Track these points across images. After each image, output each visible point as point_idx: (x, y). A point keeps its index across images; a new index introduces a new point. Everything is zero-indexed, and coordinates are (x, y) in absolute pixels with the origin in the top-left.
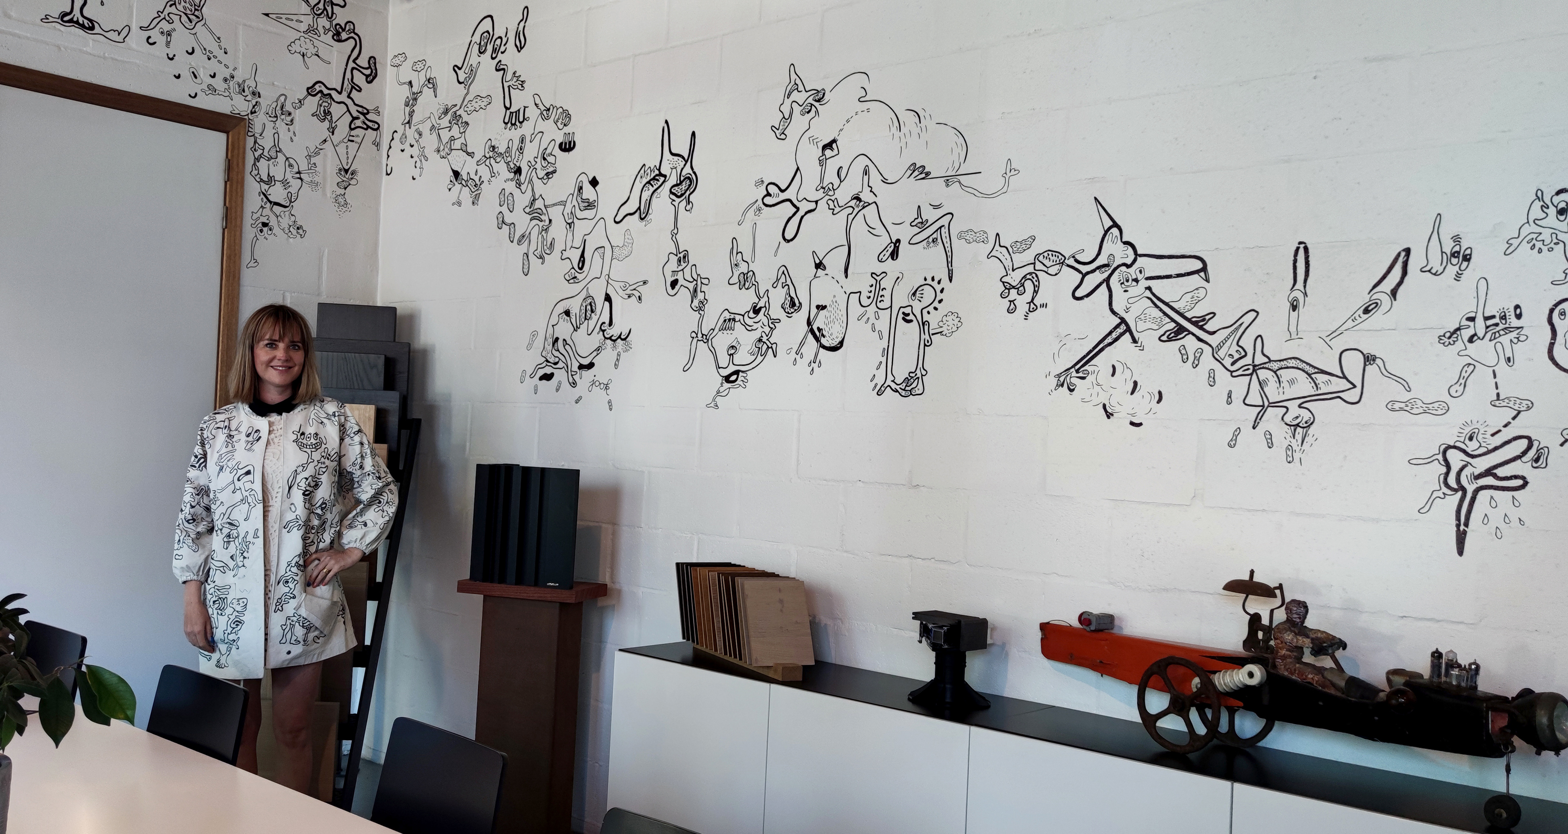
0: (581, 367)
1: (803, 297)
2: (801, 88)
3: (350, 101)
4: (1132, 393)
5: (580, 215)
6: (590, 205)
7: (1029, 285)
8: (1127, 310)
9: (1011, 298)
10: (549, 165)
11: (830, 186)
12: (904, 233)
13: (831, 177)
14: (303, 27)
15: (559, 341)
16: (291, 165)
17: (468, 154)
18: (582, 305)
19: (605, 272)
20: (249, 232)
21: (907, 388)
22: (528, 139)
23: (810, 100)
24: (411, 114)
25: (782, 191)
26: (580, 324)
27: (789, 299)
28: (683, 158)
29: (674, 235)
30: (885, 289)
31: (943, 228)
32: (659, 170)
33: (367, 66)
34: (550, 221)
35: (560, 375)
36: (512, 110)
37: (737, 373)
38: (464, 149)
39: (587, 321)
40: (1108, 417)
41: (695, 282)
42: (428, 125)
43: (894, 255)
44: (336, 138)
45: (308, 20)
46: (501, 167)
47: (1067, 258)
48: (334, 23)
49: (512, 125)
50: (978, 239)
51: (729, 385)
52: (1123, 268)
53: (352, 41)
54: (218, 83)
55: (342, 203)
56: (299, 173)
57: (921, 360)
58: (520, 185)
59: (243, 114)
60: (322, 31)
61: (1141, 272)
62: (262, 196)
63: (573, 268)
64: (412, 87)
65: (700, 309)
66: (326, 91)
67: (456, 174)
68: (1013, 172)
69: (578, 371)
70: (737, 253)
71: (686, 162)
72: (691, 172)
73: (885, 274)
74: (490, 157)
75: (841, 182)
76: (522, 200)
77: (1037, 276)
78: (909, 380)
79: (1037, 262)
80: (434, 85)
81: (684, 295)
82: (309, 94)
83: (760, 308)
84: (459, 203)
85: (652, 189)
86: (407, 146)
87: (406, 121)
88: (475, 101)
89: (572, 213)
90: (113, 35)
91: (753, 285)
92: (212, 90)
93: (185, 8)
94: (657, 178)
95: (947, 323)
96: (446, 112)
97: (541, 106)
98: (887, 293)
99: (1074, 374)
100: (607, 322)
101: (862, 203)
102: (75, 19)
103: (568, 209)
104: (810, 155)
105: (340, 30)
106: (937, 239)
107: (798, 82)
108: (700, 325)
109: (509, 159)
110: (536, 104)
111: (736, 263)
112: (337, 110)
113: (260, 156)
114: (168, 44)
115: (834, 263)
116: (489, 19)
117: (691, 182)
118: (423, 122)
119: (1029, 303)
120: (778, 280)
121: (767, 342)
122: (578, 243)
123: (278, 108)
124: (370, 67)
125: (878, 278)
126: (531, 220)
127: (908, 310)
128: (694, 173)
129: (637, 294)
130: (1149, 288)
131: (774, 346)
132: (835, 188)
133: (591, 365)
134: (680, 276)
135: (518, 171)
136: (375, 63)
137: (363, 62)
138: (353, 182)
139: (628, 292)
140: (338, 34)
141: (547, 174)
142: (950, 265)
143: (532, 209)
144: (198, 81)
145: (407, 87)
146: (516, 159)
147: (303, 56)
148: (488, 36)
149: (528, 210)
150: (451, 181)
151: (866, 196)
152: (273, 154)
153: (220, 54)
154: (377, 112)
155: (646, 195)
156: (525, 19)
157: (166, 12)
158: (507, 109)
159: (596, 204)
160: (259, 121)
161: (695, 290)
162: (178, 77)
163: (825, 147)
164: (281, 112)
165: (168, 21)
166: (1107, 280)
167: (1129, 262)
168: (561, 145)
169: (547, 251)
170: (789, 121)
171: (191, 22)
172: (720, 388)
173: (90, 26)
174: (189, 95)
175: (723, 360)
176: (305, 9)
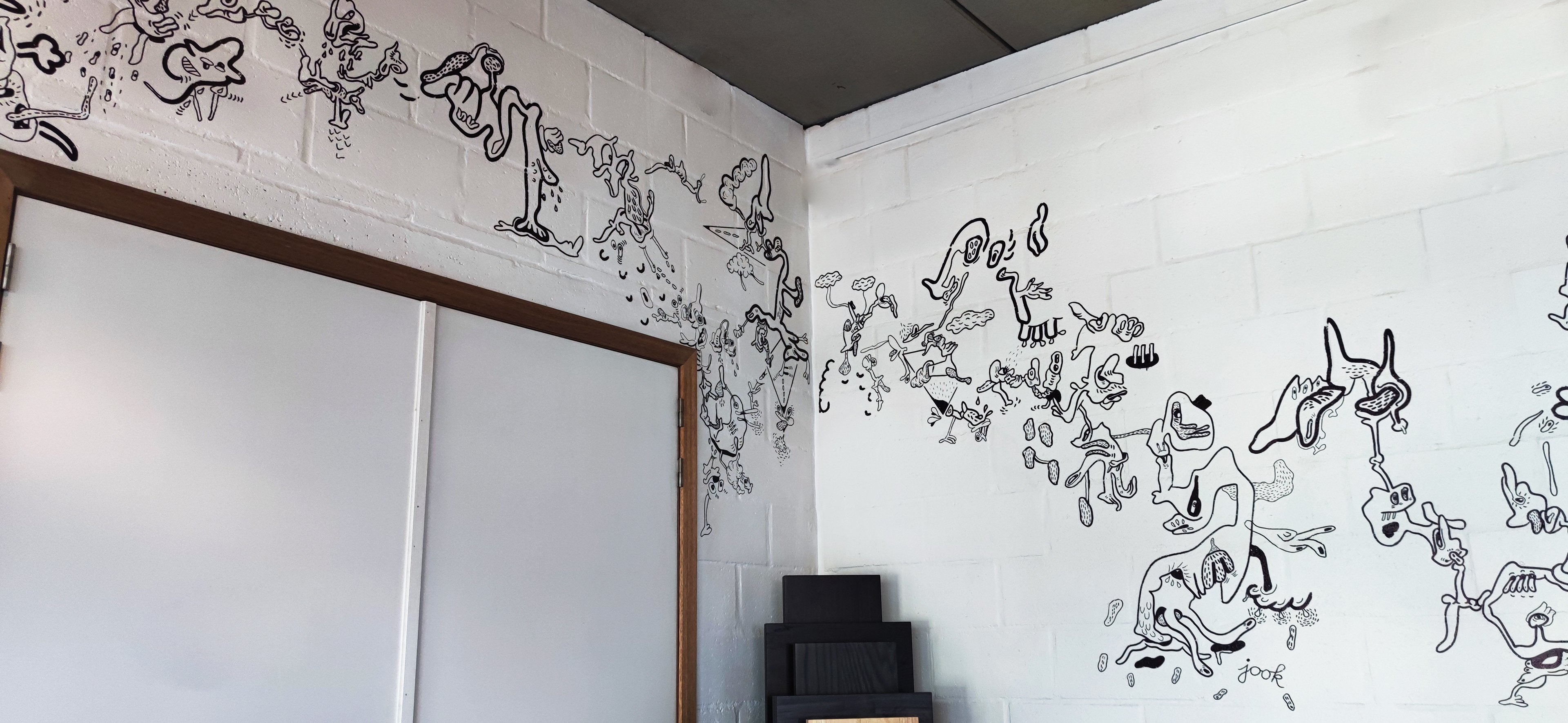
0: (1218, 648)
3: (782, 326)
5: (1178, 444)
6: (1198, 432)
10: (1112, 385)
14: (739, 243)
15: (1166, 613)
16: (736, 405)
17: (960, 379)
18: (1204, 562)
19: (1243, 517)
20: (703, 490)
22: (1067, 356)
24: (856, 340)
26: (1205, 588)
28: (1374, 364)
29: (1375, 464)
32: (1328, 381)
33: (795, 287)
34: (1124, 455)
35: (1174, 660)
36: (1033, 323)
38: (953, 373)
39: (1217, 585)
41: (1435, 526)
42: (887, 349)
44: (773, 371)
45: (743, 235)
46: (1024, 392)
48: (765, 238)
49: (1035, 341)
51: (1545, 671)
53: (780, 258)
54: (667, 306)
55: (782, 449)
56: (743, 413)
58: (1060, 413)
59: (692, 343)
60: (755, 247)
62: (712, 443)
63: (1179, 514)
64: (854, 308)
65: (1454, 561)
66: (762, 317)
67: (942, 405)
69: (1213, 653)
70: (1517, 485)
71: (1381, 368)
72: (1395, 381)
74: (1000, 382)
76: (1066, 431)
80: (891, 305)
81: (1415, 544)
82: (748, 320)
85: (1318, 407)
86: (852, 377)
87: (849, 346)
88: (964, 317)
89: (1164, 443)
90: (566, 248)
92: (662, 315)
93: (633, 215)
94: (1325, 392)
96: (916, 333)
97: (1084, 315)
100: (1261, 583)
102: (530, 228)
103: (1157, 437)
105: (770, 247)
108: (1459, 584)
109: (1036, 382)
110: (1075, 314)
111: (1517, 498)
112: (772, 338)
113: (708, 395)
114: (620, 258)
116: (980, 223)
117: (1395, 393)
118: (876, 347)
122: (1182, 480)
123: (722, 336)
124: (797, 289)
126: (1087, 455)
128: (1402, 382)
129: (1316, 546)
133: (1237, 646)
134: (1401, 518)
135: (1055, 395)
136: (801, 285)
137: (791, 283)
138: (790, 422)
139: (1295, 542)
140: (769, 251)
141: (1111, 397)
143: (1087, 441)
144: (649, 304)
145: (846, 310)
146: (1048, 381)
147: (741, 275)
148: (979, 242)
149: (1079, 442)
150: (933, 414)
152: (719, 391)
153: (667, 271)
154: (806, 341)
155: (1308, 415)
156: (1046, 216)
157: (617, 222)
158: (1022, 323)
159: (1210, 430)
160: (707, 351)
161: (1438, 537)
162: (630, 299)
164: (725, 341)
165: (619, 232)
168: (1130, 362)
169: (1125, 494)
171: (640, 233)
172: (1527, 678)
173: (543, 236)
174: (642, 321)
175: (1523, 634)
176: (740, 223)
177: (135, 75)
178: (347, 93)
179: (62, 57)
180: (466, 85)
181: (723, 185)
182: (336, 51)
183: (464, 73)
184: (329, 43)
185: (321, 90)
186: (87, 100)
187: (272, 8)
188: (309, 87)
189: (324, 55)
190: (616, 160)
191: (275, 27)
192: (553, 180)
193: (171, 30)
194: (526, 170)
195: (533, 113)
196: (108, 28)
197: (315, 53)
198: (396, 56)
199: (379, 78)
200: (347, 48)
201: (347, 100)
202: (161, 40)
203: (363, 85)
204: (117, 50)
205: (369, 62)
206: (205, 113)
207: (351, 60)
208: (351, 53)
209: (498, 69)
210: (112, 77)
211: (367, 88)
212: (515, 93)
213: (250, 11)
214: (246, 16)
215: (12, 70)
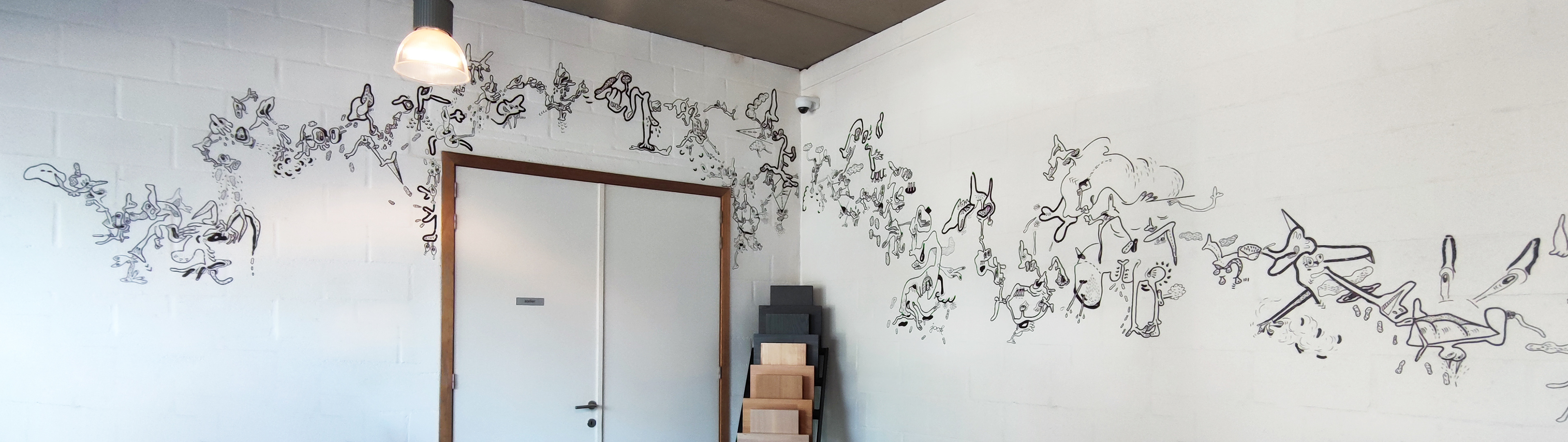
0: (924, 318)
1: (1070, 275)
2: (1062, 149)
3: (782, 172)
4: (1318, 336)
5: (920, 229)
6: (926, 224)
7: (1234, 267)
8: (1311, 282)
9: (1221, 275)
10: (900, 202)
11: (1086, 208)
12: (1140, 235)
13: (1086, 202)
14: (757, 135)
15: (910, 303)
16: (753, 211)
17: (850, 197)
18: (923, 282)
19: (938, 262)
20: (733, 249)
21: (1148, 332)
22: (886, 187)
23: (1069, 156)
24: (816, 176)
25: (1053, 211)
26: (923, 293)
27: (1061, 277)
28: (985, 194)
29: (981, 240)
30: (1128, 270)
31: (1168, 232)
32: (970, 201)
33: (791, 152)
34: (902, 234)
35: (911, 323)
36: (875, 171)
37: (1027, 322)
38: (848, 194)
39: (927, 291)
40: (1300, 352)
41: (996, 267)
42: (826, 182)
43: (1134, 248)
44: (776, 193)
45: (759, 131)
46: (870, 204)
47: (1262, 249)
48: (773, 131)
49: (876, 179)
50: (1195, 238)
51: (1022, 329)
52: (1307, 255)
53: (782, 139)
54: (715, 171)
56: (757, 215)
57: (1156, 315)
58: (882, 214)
59: (728, 186)
60: (767, 136)
61: (1320, 257)
62: (739, 229)
63: (917, 260)
64: (816, 161)
65: (1001, 283)
66: (770, 169)
67: (844, 209)
68: (1218, 195)
69: (922, 320)
70: (1024, 250)
71: (987, 196)
72: (991, 202)
73: (1127, 261)
74: (864, 198)
75: (1093, 205)
76: (884, 222)
77: (1240, 260)
78: (1148, 327)
79: (1240, 251)
80: (829, 160)
81: (989, 275)
82: (762, 171)
83: (1041, 283)
84: (846, 225)
85: (965, 213)
86: (814, 195)
87: (813, 181)
88: (853, 167)
89: (915, 228)
90: (663, 152)
91: (1035, 268)
92: (713, 175)
93: (698, 133)
94: (968, 206)
95: (1175, 291)
96: (836, 175)
97: (893, 168)
98: (1130, 273)
99: (1272, 324)
100: (940, 291)
101: (1109, 217)
102: (645, 146)
103: (913, 227)
104: (1071, 190)
105: (776, 134)
106: (1164, 238)
107: (1060, 145)
108: (1001, 293)
109: (875, 199)
110: (890, 167)
111: (1023, 255)
112: (776, 178)
113: (738, 208)
114: (690, 153)
115: (1092, 254)
116: (860, 121)
117: (991, 208)
118: (823, 181)
119: (1236, 278)
120: (1052, 265)
121: (1047, 303)
122: (919, 245)
123: (746, 180)
124: (792, 153)
125: (1123, 264)
126: (890, 233)
127: (1145, 283)
128: (993, 202)
129: (959, 275)
130: (1327, 268)
131: (1052, 306)
132: (1089, 208)
133: (931, 317)
134: (986, 264)
135: (881, 206)
136: (795, 150)
137: (789, 150)
138: (786, 217)
139: (953, 274)
140: (775, 136)
141: (899, 207)
142: (1175, 255)
143: (890, 227)
144: (705, 171)
145: (813, 162)
146: (879, 199)
147: (758, 151)
148: (860, 131)
149: (888, 228)
150: (841, 213)
151: (1111, 213)
152: (744, 206)
153: (715, 155)
154: (797, 177)
155: (962, 216)
156: (881, 119)
157: (689, 136)
158: (873, 171)
160: (737, 188)
161: (997, 272)
162: (695, 170)
163: (1081, 184)
164: (748, 183)
165: (690, 141)
166: (1294, 263)
167: (1311, 250)
168: (906, 190)
169: (901, 251)
170: (1055, 169)
171: (701, 140)
172: (1017, 332)
173: (652, 149)
174: (702, 179)
175: (1018, 314)
176: (757, 125)
177: (488, 117)
178: (565, 106)
179: (464, 116)
180: (615, 91)
181: (748, 109)
182: (559, 90)
183: (613, 86)
184: (556, 87)
185: (554, 107)
186: (473, 129)
187: (533, 79)
188: (549, 107)
189: (554, 93)
190: (688, 109)
191: (535, 87)
192: (657, 124)
193: (498, 97)
194: (643, 122)
195: (646, 97)
196: (478, 102)
197: (550, 93)
198: (584, 86)
199: (577, 97)
200: (563, 88)
201: (564, 109)
202: (495, 102)
203: (570, 101)
204: (481, 109)
205: (573, 91)
206: (513, 126)
207: (565, 92)
208: (565, 90)
209: (629, 81)
210: (480, 119)
211: (572, 103)
212: (637, 89)
213: (525, 83)
214: (524, 85)
215: (449, 124)
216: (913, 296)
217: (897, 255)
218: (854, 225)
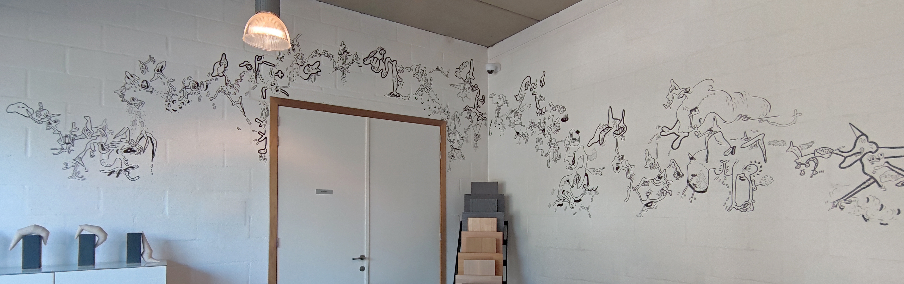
0: (575, 201)
1: (684, 171)
2: (677, 88)
3: (477, 111)
4: (880, 210)
5: (571, 144)
6: (576, 140)
7: (812, 163)
8: (874, 173)
9: (801, 169)
10: (557, 127)
11: (696, 126)
12: (738, 144)
13: (695, 122)
14: (462, 88)
15: (565, 191)
16: (460, 135)
17: (522, 125)
18: (574, 178)
19: (585, 165)
20: (448, 159)
21: (744, 208)
22: (547, 119)
23: (683, 92)
24: (498, 114)
25: (670, 130)
26: (574, 185)
27: (677, 172)
28: (619, 120)
29: (616, 150)
30: (729, 167)
31: (759, 141)
32: (608, 125)
33: (482, 99)
34: (559, 147)
35: (566, 204)
36: (539, 109)
37: (651, 202)
38: (520, 124)
39: (577, 184)
40: (865, 220)
41: (628, 167)
42: (505, 116)
43: (733, 152)
44: (473, 124)
45: (463, 85)
46: (536, 129)
47: (834, 150)
48: (471, 85)
49: (540, 114)
50: (780, 144)
51: (647, 207)
52: (870, 154)
53: (477, 90)
54: (437, 110)
56: (462, 137)
57: (751, 196)
58: (545, 135)
59: (444, 119)
60: (468, 88)
61: (881, 155)
62: (451, 147)
63: (570, 164)
64: (498, 104)
65: (631, 177)
66: (469, 109)
67: (518, 133)
68: (798, 115)
70: (648, 155)
71: (621, 121)
72: (623, 125)
73: (728, 161)
74: (531, 126)
75: (701, 124)
76: (546, 140)
77: (816, 159)
78: (745, 205)
79: (816, 153)
80: (507, 103)
81: (622, 172)
82: (464, 110)
83: (662, 177)
84: (520, 143)
85: (604, 133)
86: (497, 125)
87: (497, 116)
88: (524, 107)
89: (568, 144)
90: (405, 98)
91: (657, 167)
92: (435, 112)
93: (426, 86)
94: (607, 128)
95: (765, 180)
96: (512, 112)
97: (552, 106)
98: (730, 169)
99: (843, 201)
100: (587, 184)
101: (713, 132)
102: (394, 94)
103: (566, 142)
104: (684, 115)
105: (473, 87)
106: (756, 145)
107: (676, 86)
108: (631, 184)
109: (540, 126)
110: (550, 106)
111: (648, 159)
112: (473, 115)
113: (450, 133)
114: (421, 99)
115: (701, 157)
116: (529, 77)
117: (623, 129)
118: (503, 116)
119: (813, 171)
120: (670, 165)
121: (666, 190)
122: (571, 154)
123: (455, 116)
124: (483, 99)
125: (724, 163)
126: (550, 148)
127: (741, 176)
128: (625, 125)
129: (600, 173)
130: (888, 162)
131: (670, 192)
132: (698, 127)
133: (580, 200)
134: (620, 165)
135: (544, 130)
136: (484, 97)
137: (481, 97)
138: (479, 139)
139: (596, 172)
140: (472, 89)
141: (557, 130)
142: (765, 156)
143: (550, 143)
144: (430, 110)
145: (496, 104)
146: (543, 126)
147: (462, 97)
148: (529, 83)
149: (548, 144)
150: (516, 136)
151: (715, 129)
152: (454, 132)
153: (437, 100)
154: (486, 114)
155: (602, 135)
156: (544, 75)
157: (420, 88)
159: (579, 140)
160: (449, 121)
161: (628, 171)
162: (425, 109)
163: (691, 111)
164: (456, 117)
165: (421, 91)
166: (860, 160)
167: (873, 150)
168: (562, 120)
169: (558, 159)
170: (672, 102)
171: (428, 90)
172: (644, 209)
173: (399, 96)
174: (428, 115)
175: (644, 197)
176: (462, 81)
177: (298, 75)
178: (345, 68)
179: (283, 74)
180: (376, 59)
181: (456, 71)
182: (342, 59)
183: (374, 56)
184: (340, 57)
185: (339, 69)
186: (289, 83)
187: (326, 52)
188: (336, 69)
189: (339, 60)
190: (420, 71)
191: (327, 56)
192: (401, 80)
193: (305, 63)
194: (393, 79)
195: (394, 63)
196: (291, 66)
197: (337, 61)
198: (357, 56)
199: (353, 63)
200: (344, 57)
201: (345, 70)
202: (303, 66)
203: (348, 65)
204: (294, 70)
205: (350, 59)
206: (313, 81)
207: (345, 60)
208: (345, 58)
209: (384, 53)
210: (294, 76)
211: (350, 66)
212: (389, 58)
213: (321, 54)
214: (320, 55)
215: (274, 79)
216: (567, 187)
217: (555, 161)
218: (525, 143)
